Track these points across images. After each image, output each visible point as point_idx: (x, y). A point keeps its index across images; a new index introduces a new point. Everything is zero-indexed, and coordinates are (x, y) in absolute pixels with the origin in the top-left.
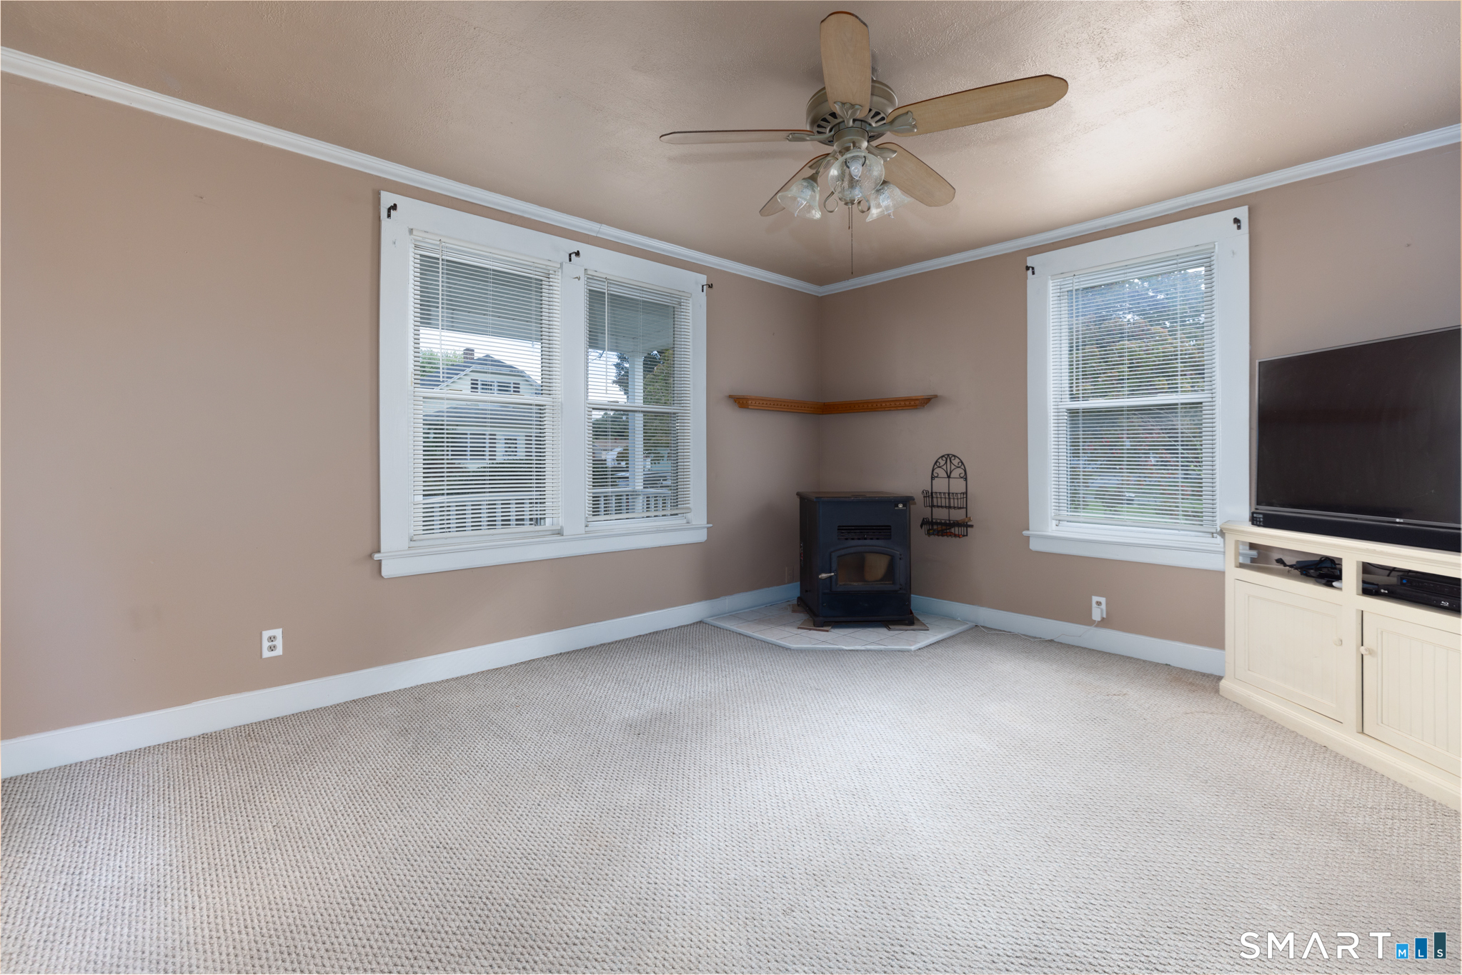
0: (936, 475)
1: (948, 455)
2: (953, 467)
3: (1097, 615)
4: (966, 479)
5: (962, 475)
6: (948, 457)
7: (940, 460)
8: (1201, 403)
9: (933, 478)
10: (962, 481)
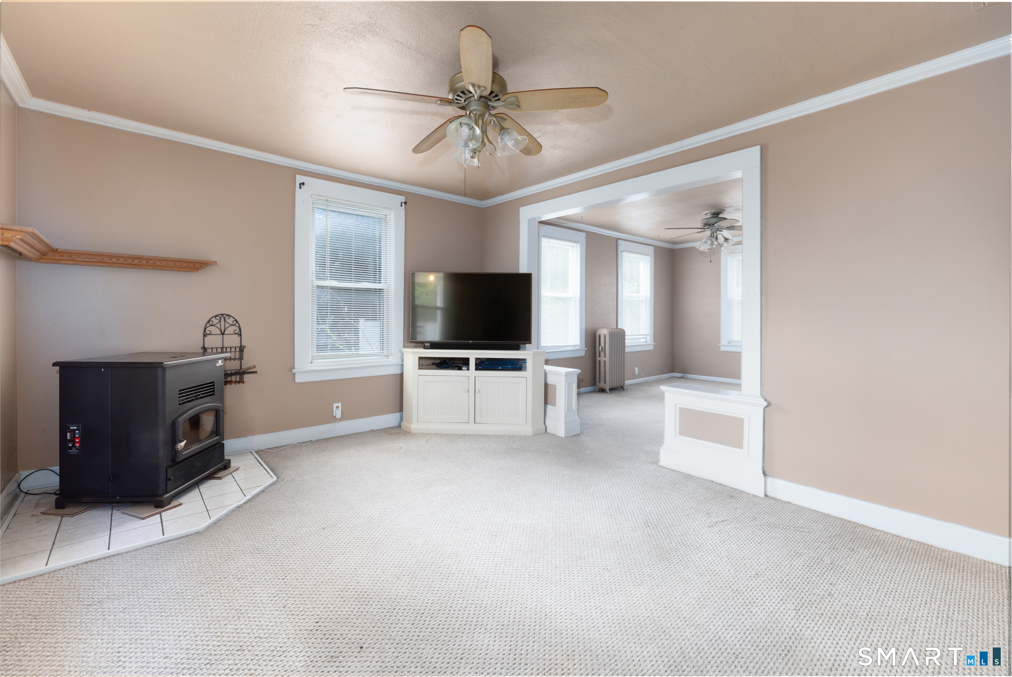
0: (208, 332)
1: (222, 315)
2: (227, 325)
3: (338, 414)
4: (240, 335)
5: (236, 332)
6: (223, 316)
7: (213, 319)
8: (383, 289)
9: (205, 336)
10: (237, 338)
